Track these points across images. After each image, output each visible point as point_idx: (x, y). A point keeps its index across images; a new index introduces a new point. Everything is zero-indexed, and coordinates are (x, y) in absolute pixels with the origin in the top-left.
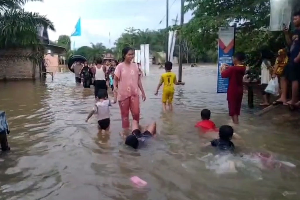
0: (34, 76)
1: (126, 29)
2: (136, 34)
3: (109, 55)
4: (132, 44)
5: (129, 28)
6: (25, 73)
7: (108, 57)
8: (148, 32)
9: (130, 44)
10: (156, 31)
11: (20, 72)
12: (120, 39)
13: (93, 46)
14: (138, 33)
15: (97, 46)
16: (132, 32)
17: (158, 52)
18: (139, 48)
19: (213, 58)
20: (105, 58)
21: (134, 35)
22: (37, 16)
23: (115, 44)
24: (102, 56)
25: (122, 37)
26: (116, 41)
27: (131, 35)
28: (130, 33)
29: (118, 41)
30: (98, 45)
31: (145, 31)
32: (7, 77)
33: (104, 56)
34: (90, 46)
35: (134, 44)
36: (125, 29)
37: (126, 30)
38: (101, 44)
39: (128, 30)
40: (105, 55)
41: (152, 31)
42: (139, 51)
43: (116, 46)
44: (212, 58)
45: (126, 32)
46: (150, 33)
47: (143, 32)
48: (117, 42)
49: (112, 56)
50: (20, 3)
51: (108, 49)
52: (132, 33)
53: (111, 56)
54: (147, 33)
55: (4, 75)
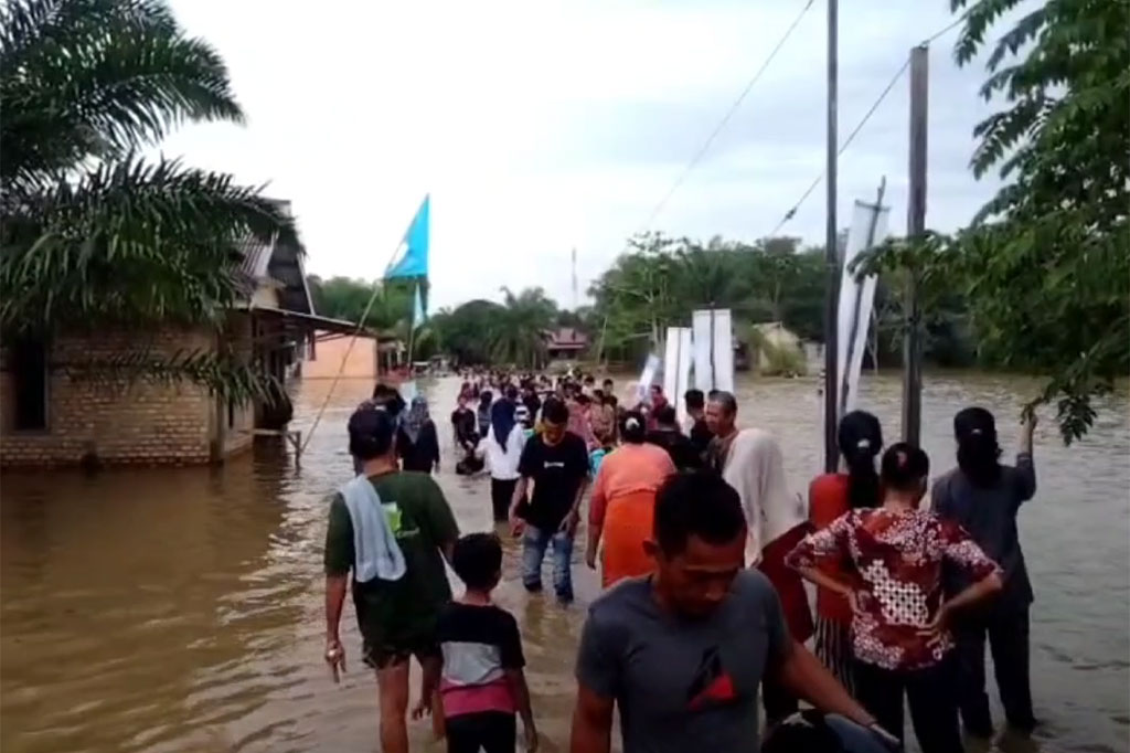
0: (215, 446)
1: (634, 239)
2: (674, 257)
3: (566, 335)
4: (656, 293)
5: (646, 236)
6: (176, 432)
7: (562, 340)
8: (716, 249)
9: (648, 293)
10: (746, 247)
11: (158, 430)
12: (610, 275)
13: (510, 299)
14: (679, 252)
15: (524, 299)
16: (656, 251)
17: (756, 326)
18: (687, 322)
19: (979, 352)
20: (551, 346)
21: (664, 258)
22: (222, 190)
23: (591, 292)
24: (543, 336)
25: (617, 267)
26: (594, 282)
27: (652, 259)
28: (648, 254)
29: (604, 283)
30: (529, 297)
31: (705, 247)
32: (102, 450)
33: (550, 337)
34: (499, 299)
35: (662, 296)
36: (629, 240)
37: (634, 243)
38: (539, 291)
39: (639, 241)
40: (554, 336)
41: (733, 247)
42: (686, 332)
43: (592, 302)
44: (975, 353)
45: (634, 251)
46: (726, 253)
47: (697, 250)
48: (597, 287)
49: (581, 338)
50: (143, 131)
51: (566, 313)
52: (654, 255)
53: (574, 337)
54: (716, 254)
55: (88, 444)
